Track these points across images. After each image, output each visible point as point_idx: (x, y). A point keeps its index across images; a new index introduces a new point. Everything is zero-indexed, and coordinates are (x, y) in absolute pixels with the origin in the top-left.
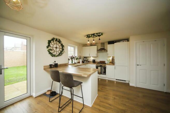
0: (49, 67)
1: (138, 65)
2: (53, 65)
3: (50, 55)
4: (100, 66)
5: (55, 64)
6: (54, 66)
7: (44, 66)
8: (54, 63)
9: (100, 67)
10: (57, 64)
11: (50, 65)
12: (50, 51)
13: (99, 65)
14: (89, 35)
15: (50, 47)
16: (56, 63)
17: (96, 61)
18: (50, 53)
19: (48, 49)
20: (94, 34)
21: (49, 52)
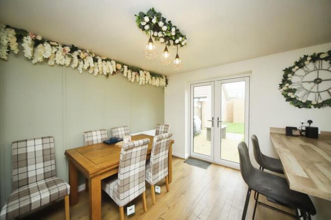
0: (284, 132)
2: (303, 131)
3: (288, 103)
5: (307, 128)
6: (303, 133)
7: (271, 128)
8: (308, 125)
10: (316, 129)
11: (287, 127)
12: (290, 94)
15: (287, 85)
16: (312, 125)
18: (289, 99)
19: (282, 90)
21: (286, 96)
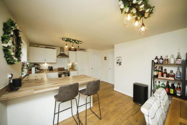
1: (92, 69)
4: (64, 73)
9: (64, 75)
13: (62, 72)
14: (71, 39)
17: (53, 68)
20: (75, 41)
